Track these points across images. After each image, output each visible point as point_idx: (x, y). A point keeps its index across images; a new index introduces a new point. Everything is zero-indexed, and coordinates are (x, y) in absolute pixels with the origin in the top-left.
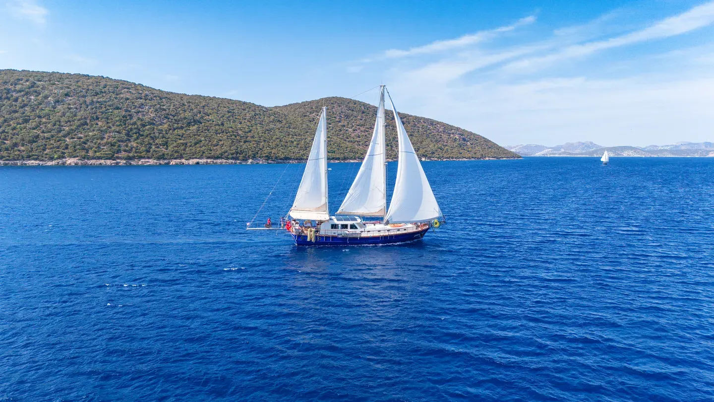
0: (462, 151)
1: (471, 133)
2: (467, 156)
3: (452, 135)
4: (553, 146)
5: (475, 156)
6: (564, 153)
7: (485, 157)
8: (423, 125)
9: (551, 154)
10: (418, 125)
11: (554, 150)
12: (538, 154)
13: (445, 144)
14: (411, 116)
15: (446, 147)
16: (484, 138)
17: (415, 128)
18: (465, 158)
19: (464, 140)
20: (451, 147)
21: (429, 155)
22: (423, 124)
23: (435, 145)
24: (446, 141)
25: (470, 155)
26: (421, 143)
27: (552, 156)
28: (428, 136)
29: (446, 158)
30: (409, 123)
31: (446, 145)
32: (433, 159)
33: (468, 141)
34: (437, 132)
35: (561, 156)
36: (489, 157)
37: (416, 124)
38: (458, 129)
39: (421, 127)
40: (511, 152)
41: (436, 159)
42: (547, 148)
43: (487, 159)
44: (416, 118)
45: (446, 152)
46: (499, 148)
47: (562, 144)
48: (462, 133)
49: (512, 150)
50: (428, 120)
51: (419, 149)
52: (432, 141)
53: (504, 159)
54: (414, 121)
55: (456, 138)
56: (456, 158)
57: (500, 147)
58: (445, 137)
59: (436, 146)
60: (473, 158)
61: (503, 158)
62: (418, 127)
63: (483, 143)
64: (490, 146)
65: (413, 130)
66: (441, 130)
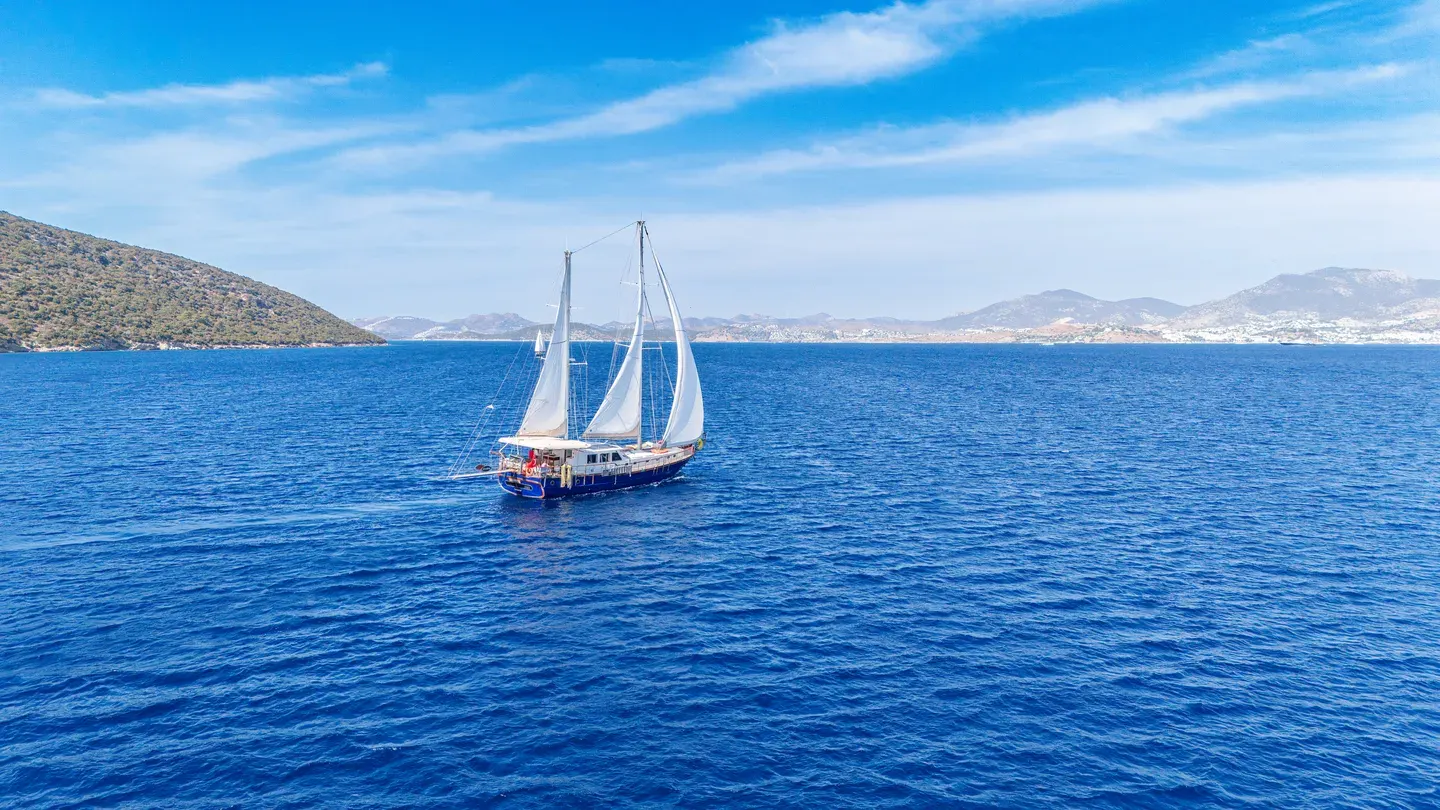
0: (256, 328)
1: (277, 291)
2: (269, 340)
3: (231, 294)
4: (447, 321)
5: (287, 340)
6: (468, 334)
7: (310, 341)
8: (158, 270)
9: (444, 336)
10: (145, 268)
11: (449, 329)
12: (419, 335)
13: (215, 312)
14: (124, 246)
15: (219, 320)
16: (305, 302)
17: (137, 274)
18: (264, 343)
19: (259, 303)
20: (231, 320)
21: (175, 338)
22: (160, 266)
23: (190, 315)
24: (217, 306)
25: (275, 337)
26: (155, 307)
27: (445, 339)
28: (171, 294)
29: (220, 343)
30: (122, 263)
31: (218, 316)
32: (187, 345)
33: (270, 307)
34: (194, 284)
35: (462, 340)
36: (319, 342)
37: (141, 264)
38: (244, 280)
39: (152, 272)
40: (364, 331)
41: (195, 346)
42: (434, 324)
43: (314, 345)
44: (138, 251)
45: (218, 330)
46: (336, 323)
47: (463, 318)
48: (255, 289)
49: (366, 328)
50: (169, 256)
51: (150, 323)
52: (182, 305)
53: (351, 345)
54: (133, 259)
55: (241, 301)
56: (243, 344)
57: (341, 321)
58: (215, 297)
59: (194, 316)
60: (283, 343)
61: (347, 343)
62: (145, 272)
63: (303, 312)
64: (319, 319)
65: (131, 279)
66: (204, 281)
